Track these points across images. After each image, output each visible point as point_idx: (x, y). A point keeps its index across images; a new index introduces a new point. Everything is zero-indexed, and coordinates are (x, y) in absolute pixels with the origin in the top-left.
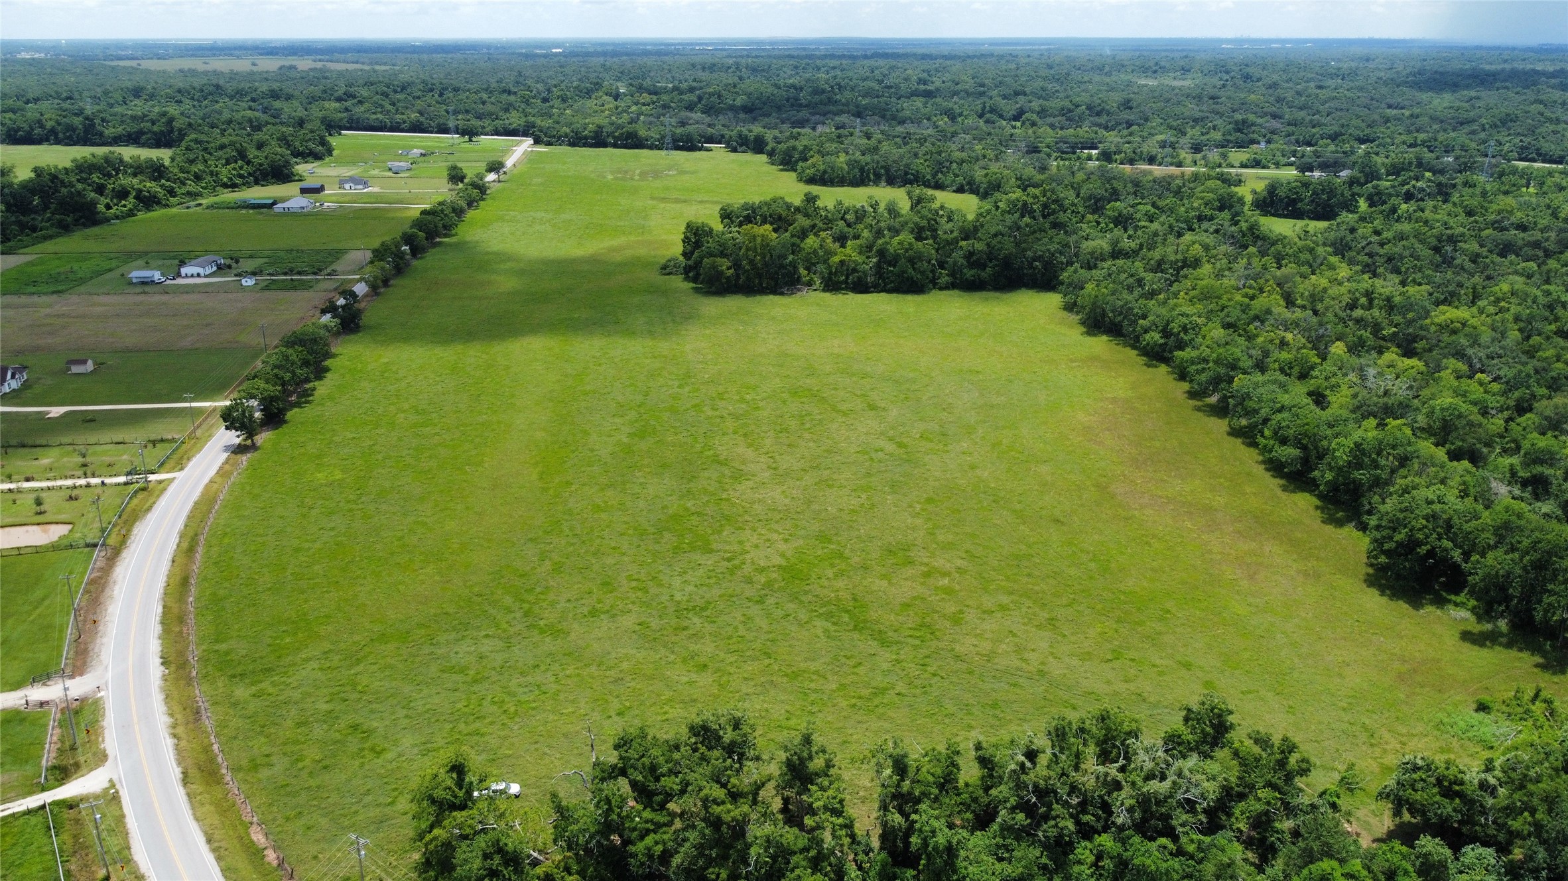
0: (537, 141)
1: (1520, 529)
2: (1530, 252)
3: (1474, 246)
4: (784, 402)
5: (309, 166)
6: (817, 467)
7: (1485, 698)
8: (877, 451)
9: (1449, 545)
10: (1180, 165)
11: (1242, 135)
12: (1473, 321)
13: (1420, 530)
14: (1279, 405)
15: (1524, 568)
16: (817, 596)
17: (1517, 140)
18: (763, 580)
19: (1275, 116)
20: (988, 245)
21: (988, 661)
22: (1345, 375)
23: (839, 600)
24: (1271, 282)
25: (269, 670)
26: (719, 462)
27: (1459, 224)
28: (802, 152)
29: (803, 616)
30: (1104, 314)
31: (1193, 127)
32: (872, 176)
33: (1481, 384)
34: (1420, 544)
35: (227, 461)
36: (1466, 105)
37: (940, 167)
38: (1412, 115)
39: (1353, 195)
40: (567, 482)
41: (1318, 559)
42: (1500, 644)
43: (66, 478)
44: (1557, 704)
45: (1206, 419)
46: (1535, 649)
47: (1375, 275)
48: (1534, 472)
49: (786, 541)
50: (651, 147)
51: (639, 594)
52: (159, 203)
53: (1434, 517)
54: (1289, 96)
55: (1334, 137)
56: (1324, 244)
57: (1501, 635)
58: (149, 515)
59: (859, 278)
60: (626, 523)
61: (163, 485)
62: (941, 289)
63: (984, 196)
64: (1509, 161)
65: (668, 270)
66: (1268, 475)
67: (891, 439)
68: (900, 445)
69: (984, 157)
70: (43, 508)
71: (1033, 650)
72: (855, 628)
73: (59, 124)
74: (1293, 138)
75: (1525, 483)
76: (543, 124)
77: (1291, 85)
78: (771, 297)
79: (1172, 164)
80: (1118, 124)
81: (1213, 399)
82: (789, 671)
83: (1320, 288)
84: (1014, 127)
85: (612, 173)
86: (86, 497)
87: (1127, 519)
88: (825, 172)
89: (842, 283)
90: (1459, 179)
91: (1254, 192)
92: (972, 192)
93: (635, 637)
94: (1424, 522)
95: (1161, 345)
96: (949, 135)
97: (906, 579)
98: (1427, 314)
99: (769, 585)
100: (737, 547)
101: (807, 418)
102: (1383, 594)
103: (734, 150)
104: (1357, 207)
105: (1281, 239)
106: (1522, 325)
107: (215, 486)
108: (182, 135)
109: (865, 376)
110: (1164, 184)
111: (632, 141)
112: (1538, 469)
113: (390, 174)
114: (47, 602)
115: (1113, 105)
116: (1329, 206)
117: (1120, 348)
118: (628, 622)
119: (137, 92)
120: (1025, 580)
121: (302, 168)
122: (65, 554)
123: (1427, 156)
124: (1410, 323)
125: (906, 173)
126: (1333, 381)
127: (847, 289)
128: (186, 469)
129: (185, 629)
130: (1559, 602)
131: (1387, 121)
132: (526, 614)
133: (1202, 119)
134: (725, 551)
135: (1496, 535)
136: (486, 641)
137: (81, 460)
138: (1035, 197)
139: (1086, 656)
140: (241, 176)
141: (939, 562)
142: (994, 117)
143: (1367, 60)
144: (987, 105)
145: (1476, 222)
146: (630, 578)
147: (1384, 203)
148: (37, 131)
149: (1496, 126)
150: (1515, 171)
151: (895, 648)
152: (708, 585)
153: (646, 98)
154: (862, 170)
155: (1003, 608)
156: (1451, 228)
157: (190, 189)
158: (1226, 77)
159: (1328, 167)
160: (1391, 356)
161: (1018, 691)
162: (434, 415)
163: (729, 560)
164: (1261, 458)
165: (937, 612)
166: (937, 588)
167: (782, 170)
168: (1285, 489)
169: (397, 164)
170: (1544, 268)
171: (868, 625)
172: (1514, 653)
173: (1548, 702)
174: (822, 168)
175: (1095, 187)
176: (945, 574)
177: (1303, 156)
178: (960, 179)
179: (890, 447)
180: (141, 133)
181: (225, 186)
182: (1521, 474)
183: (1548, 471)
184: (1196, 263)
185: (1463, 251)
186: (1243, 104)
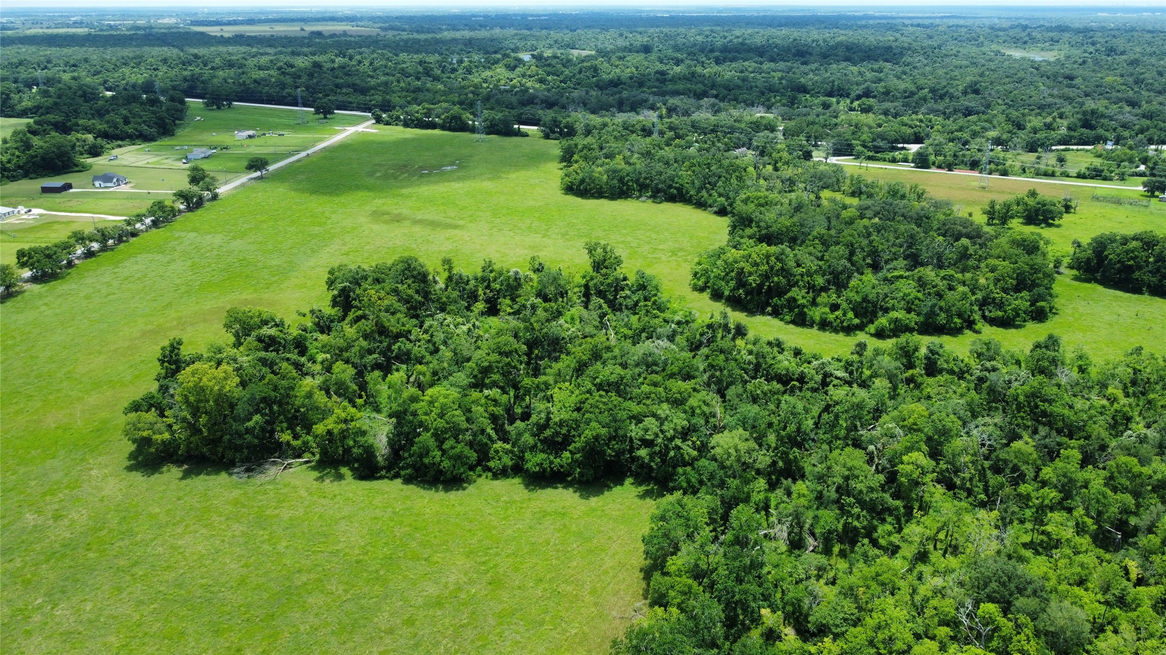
0: (378, 121)
11: (1087, 128)
19: (1130, 104)
37: (705, 182)
54: (1149, 76)
74: (1145, 136)
77: (1153, 60)
88: (582, 181)
115: (960, 88)
125: (670, 187)
133: (1049, 106)
154: (621, 182)
158: (1092, 49)
177: (1154, 166)
186: (1097, 86)
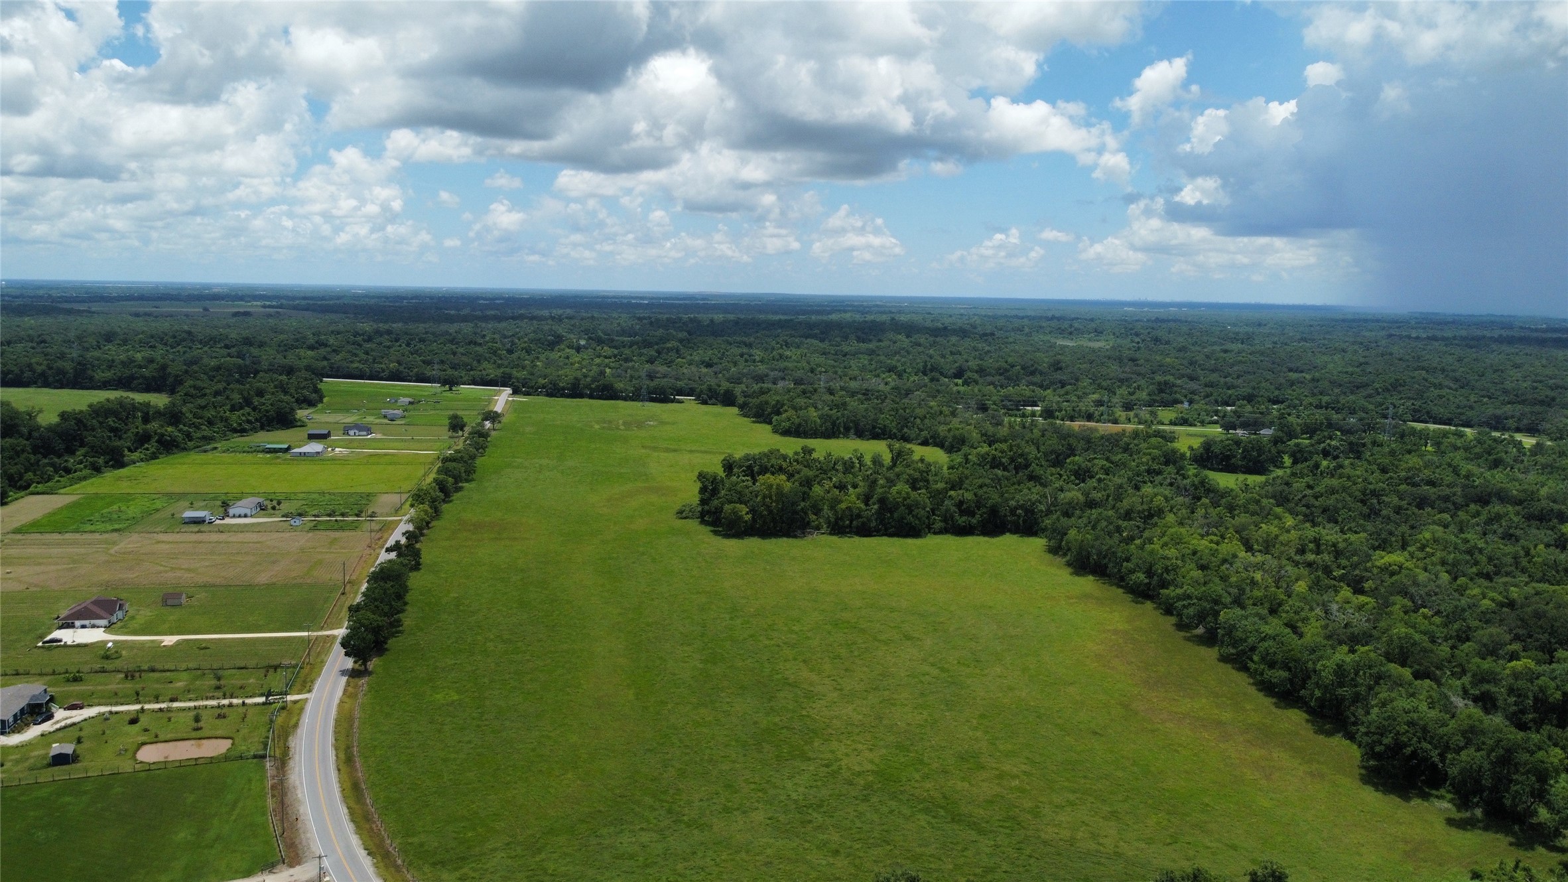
0: (516, 392)
1: (1483, 732)
2: (1443, 505)
3: (1395, 500)
4: (829, 633)
5: (306, 412)
6: (876, 689)
7: (1477, 868)
8: (924, 675)
9: (1429, 747)
10: (1116, 422)
11: (1164, 395)
12: (1407, 564)
13: (1404, 734)
14: (1263, 635)
15: (1492, 763)
16: (912, 795)
17: (1409, 403)
18: (862, 782)
19: (1192, 379)
20: (975, 495)
21: (1071, 845)
22: (1312, 609)
23: (932, 798)
24: (1231, 530)
25: (463, 859)
26: (789, 685)
27: (1377, 481)
28: (774, 406)
29: (906, 811)
30: (1089, 555)
31: (1119, 387)
32: (842, 429)
33: (1425, 617)
34: (1405, 746)
35: (348, 684)
36: (1358, 370)
37: (905, 422)
38: (1313, 380)
39: (1278, 452)
40: (662, 702)
41: (1318, 762)
42: (1480, 828)
43: (207, 699)
44: (1534, 871)
45: (1197, 647)
46: (1508, 832)
47: (1314, 524)
48: (1483, 689)
49: (871, 750)
50: (625, 399)
51: (760, 794)
52: (177, 447)
53: (1411, 724)
54: (1200, 358)
55: (1250, 399)
56: (1267, 497)
57: (1478, 821)
58: (299, 731)
59: (863, 524)
60: (726, 736)
61: (300, 706)
62: (935, 533)
63: (950, 450)
64: (1404, 421)
65: (684, 515)
66: (1261, 695)
67: (933, 665)
68: (942, 670)
69: (941, 413)
70: (200, 724)
71: (1106, 836)
72: (953, 820)
73: (50, 368)
74: (1212, 398)
75: (1476, 700)
76: (519, 375)
77: (1198, 348)
78: (785, 539)
79: (1109, 421)
80: (1052, 383)
81: (1200, 630)
82: (908, 855)
83: (1273, 536)
84: (957, 385)
85: (597, 422)
86: (233, 716)
87: (1153, 731)
88: (800, 425)
89: (847, 527)
90: (1367, 439)
91: (1191, 448)
92: (936, 445)
93: (769, 829)
94: (1406, 727)
95: (1146, 584)
96: (903, 392)
97: (983, 781)
98: (1368, 558)
99: (868, 786)
100: (829, 756)
101: (855, 647)
102: (1377, 790)
103: (705, 403)
104: (1282, 463)
105: (1227, 493)
106: (1449, 568)
107: (347, 706)
108: (179, 381)
109: (892, 610)
110: (1113, 441)
111: (607, 393)
112: (1486, 687)
113: (386, 421)
114: (240, 805)
115: (1044, 366)
116: (1259, 462)
117: (1106, 586)
118: (759, 816)
119: (109, 337)
120: (1083, 781)
121: (301, 414)
122: (237, 764)
123: (1335, 417)
124: (1355, 566)
125: (874, 427)
126: (1303, 614)
127: (850, 532)
128: (314, 691)
129: (374, 826)
130: (1523, 790)
131: (1292, 384)
132: (670, 811)
133: (1127, 380)
134: (821, 759)
135: (1465, 738)
136: (643, 833)
137: (214, 682)
138: (1002, 452)
139: (1150, 841)
140: (249, 422)
141: (1006, 767)
142: (937, 375)
143: (1260, 325)
144: (929, 364)
145: (1391, 478)
146: (747, 781)
147: (1306, 460)
148: (27, 374)
149: (1388, 390)
150: (1413, 432)
151: (991, 836)
152: (816, 787)
153: (607, 351)
154: (834, 424)
155: (1071, 804)
156: (1371, 483)
157: (205, 433)
158: (1137, 339)
159: (1249, 425)
160: (1346, 592)
161: (1103, 868)
162: (520, 644)
163: (827, 766)
164: (1252, 681)
165: (1017, 807)
166: (1011, 788)
167: (754, 422)
168: (1277, 706)
169: (391, 411)
170: (1457, 519)
171: (963, 818)
172: (1490, 836)
173: (1526, 869)
174: (797, 421)
175: (1053, 443)
176: (1015, 777)
177: (1224, 416)
178: (925, 433)
179: (935, 672)
180: (132, 378)
181: (235, 431)
182: (1472, 692)
183: (1494, 689)
184: (1160, 512)
185: (1387, 505)
186: (1160, 366)
